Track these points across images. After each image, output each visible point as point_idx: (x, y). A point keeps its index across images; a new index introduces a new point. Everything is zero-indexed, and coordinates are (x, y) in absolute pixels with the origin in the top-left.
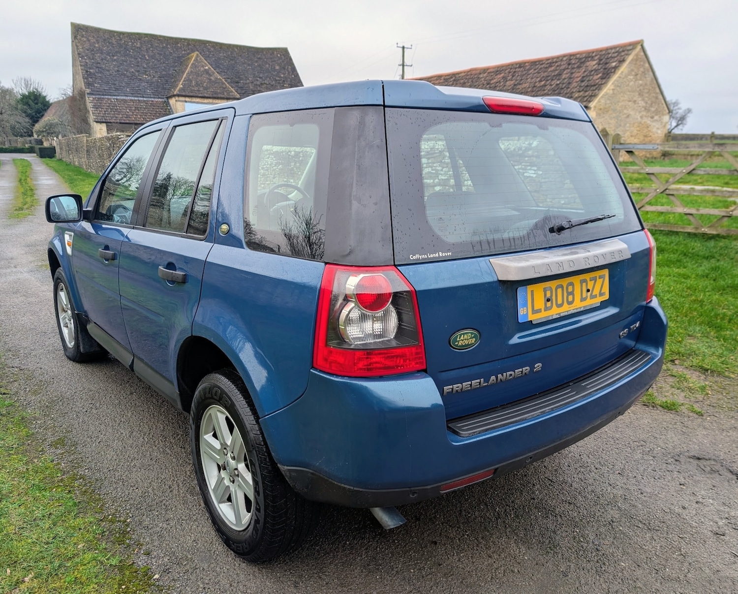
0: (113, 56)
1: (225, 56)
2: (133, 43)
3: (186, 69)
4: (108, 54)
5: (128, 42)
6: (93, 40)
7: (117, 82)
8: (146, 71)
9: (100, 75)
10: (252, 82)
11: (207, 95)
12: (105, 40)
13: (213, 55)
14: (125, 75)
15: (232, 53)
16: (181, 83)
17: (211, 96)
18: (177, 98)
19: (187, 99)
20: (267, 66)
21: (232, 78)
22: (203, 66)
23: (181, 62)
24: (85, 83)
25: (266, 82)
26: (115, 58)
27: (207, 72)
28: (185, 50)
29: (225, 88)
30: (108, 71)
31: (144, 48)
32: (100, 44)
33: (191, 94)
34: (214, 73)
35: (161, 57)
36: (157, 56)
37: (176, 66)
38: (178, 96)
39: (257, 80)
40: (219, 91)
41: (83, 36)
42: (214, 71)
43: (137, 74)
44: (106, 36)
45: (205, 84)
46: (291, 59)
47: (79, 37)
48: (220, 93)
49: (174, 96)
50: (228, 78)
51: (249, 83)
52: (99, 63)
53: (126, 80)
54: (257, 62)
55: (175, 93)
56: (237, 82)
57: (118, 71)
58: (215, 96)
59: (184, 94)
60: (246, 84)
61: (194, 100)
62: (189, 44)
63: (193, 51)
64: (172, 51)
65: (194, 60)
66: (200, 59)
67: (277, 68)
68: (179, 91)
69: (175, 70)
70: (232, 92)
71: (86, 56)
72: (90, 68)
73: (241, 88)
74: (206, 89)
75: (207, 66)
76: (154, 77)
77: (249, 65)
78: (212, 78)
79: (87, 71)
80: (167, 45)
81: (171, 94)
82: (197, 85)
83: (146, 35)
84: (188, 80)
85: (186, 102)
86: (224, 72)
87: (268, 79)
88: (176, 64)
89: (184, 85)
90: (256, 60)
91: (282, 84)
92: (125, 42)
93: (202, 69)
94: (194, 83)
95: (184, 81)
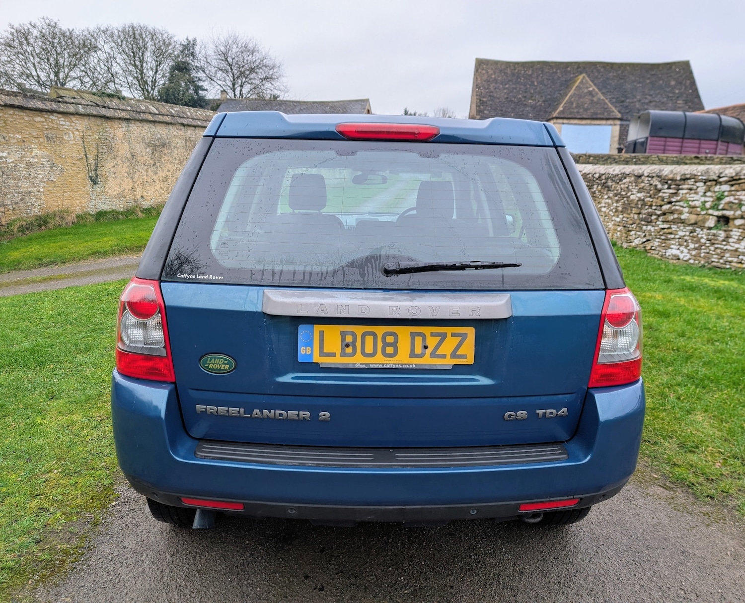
0: (506, 85)
1: (614, 76)
2: (525, 71)
3: (570, 91)
4: (501, 84)
5: (521, 71)
6: (490, 72)
7: (504, 109)
8: (532, 97)
9: (491, 103)
10: (640, 101)
11: (585, 116)
12: (501, 71)
13: (602, 75)
14: (511, 101)
15: (623, 72)
16: (562, 105)
17: (590, 117)
18: (555, 121)
19: (565, 121)
20: (661, 82)
21: (617, 98)
22: (587, 88)
23: (567, 84)
24: (477, 111)
25: (656, 99)
26: (507, 86)
27: (590, 93)
28: (573, 74)
29: (606, 108)
30: (499, 98)
31: (535, 75)
32: (496, 75)
33: (570, 116)
34: (597, 94)
35: (549, 82)
36: (545, 82)
37: (561, 90)
38: (557, 118)
39: (646, 98)
40: (599, 112)
41: (483, 69)
42: (599, 92)
43: (523, 99)
44: (503, 67)
45: (586, 105)
46: (691, 73)
47: (480, 70)
48: (600, 114)
49: (553, 118)
50: (613, 98)
51: (635, 102)
52: (492, 92)
53: (513, 105)
54: (649, 78)
55: (554, 116)
56: (623, 102)
57: (507, 98)
58: (594, 117)
59: (562, 116)
60: (632, 102)
61: (572, 121)
62: (578, 67)
63: (581, 73)
64: (560, 76)
65: (580, 83)
66: (586, 81)
67: (673, 83)
68: (559, 113)
69: (560, 94)
70: (613, 112)
71: (483, 86)
72: (484, 97)
73: (626, 107)
74: (586, 110)
75: (591, 86)
76: (539, 101)
77: (639, 83)
78: (595, 99)
79: (480, 100)
80: (556, 70)
81: (550, 117)
82: (578, 106)
83: (539, 63)
84: (570, 102)
85: (563, 123)
86: (611, 92)
87: (659, 96)
88: (562, 88)
89: (564, 108)
90: (648, 76)
91: (675, 101)
92: (518, 70)
93: (586, 91)
94: (574, 105)
95: (565, 103)
